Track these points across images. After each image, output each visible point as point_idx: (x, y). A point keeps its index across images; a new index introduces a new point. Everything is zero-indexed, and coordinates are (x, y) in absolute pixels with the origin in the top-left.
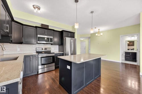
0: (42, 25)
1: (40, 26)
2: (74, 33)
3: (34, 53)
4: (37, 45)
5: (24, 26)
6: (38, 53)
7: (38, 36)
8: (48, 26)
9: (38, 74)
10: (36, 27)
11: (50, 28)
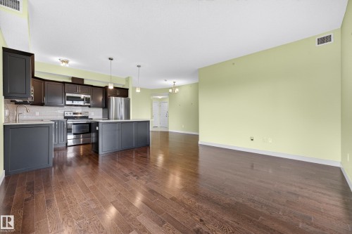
0: (73, 78)
1: (70, 81)
2: (128, 89)
3: (61, 118)
4: (65, 107)
5: (46, 82)
6: (67, 118)
7: (67, 95)
8: (83, 79)
9: (67, 146)
10: (64, 83)
11: (86, 82)
